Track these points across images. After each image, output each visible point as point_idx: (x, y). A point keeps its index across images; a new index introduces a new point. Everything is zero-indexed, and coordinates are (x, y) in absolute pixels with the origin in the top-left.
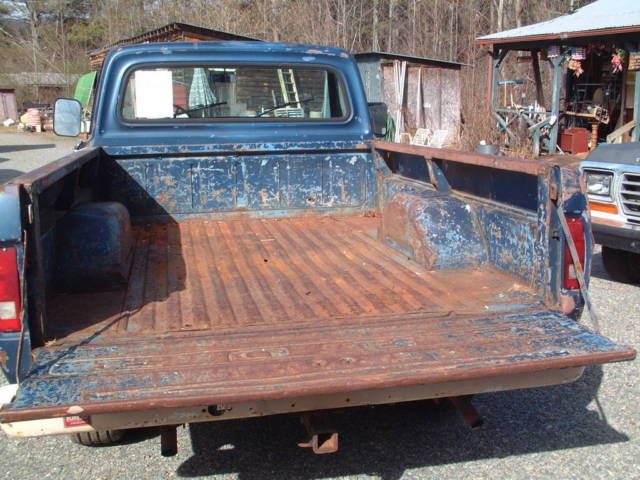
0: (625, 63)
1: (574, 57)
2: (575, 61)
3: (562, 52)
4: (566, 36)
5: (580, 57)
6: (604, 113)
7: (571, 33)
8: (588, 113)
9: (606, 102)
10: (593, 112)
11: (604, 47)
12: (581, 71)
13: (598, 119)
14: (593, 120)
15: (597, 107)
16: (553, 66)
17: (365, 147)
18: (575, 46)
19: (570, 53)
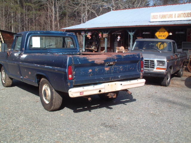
0: (102, 36)
1: (88, 34)
2: (89, 35)
3: (85, 33)
4: (87, 29)
5: (90, 34)
6: (95, 48)
7: (88, 28)
8: (91, 48)
9: (96, 45)
10: (93, 48)
11: (96, 32)
12: (90, 38)
13: (94, 50)
14: (93, 50)
15: (94, 47)
16: (83, 36)
17: (79, 54)
18: (89, 31)
19: (87, 33)
